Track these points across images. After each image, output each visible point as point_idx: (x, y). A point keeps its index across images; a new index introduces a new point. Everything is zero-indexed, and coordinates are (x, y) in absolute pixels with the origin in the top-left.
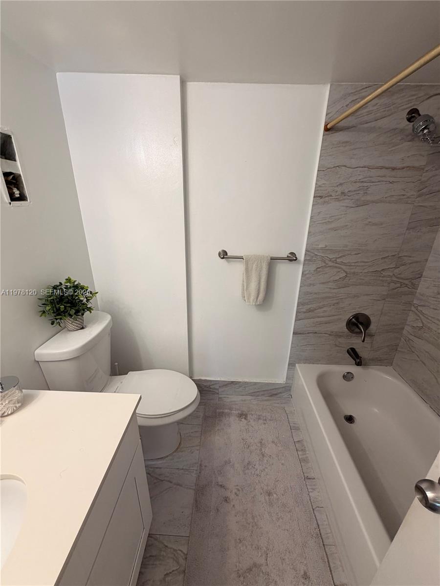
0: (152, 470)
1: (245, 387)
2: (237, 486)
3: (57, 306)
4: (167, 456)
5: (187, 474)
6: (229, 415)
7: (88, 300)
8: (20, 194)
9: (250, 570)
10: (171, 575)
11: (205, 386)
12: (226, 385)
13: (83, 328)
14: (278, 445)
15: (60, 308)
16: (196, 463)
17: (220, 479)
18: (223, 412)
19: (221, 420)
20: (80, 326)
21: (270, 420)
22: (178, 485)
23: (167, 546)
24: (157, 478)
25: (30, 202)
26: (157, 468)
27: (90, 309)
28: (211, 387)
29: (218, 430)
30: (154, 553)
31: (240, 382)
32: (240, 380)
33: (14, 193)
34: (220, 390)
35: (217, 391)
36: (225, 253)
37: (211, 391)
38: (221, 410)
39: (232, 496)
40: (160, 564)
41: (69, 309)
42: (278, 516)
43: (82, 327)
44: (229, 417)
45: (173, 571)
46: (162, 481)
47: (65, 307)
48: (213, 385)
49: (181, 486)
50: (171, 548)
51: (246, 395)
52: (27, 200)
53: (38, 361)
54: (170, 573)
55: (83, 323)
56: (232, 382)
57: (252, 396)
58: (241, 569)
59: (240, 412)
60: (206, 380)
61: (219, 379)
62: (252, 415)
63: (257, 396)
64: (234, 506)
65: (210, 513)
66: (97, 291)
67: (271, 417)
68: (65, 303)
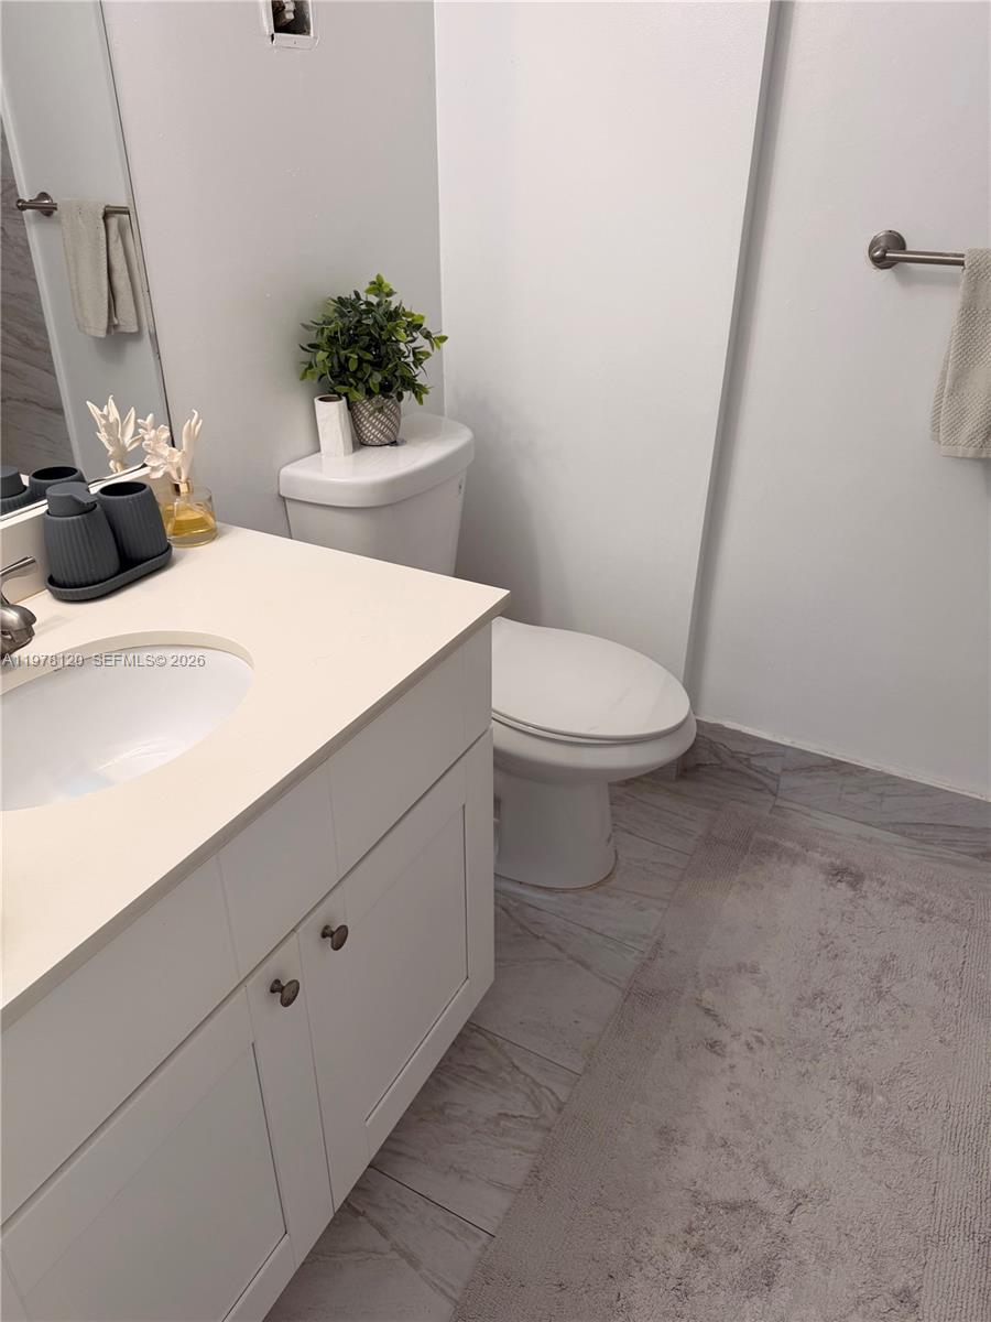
0: (515, 904)
1: (881, 795)
2: (760, 1031)
3: (343, 352)
4: (565, 891)
5: (612, 950)
6: (794, 858)
7: (418, 362)
8: (294, 12)
9: (732, 1208)
10: (514, 1120)
11: (733, 755)
12: (810, 769)
13: (394, 443)
14: (951, 989)
15: (347, 359)
16: (644, 936)
17: (708, 996)
18: (776, 845)
19: (763, 864)
20: (387, 432)
21: (947, 917)
22: (583, 964)
23: (517, 1068)
24: (522, 927)
25: (315, 38)
26: (530, 905)
27: (419, 391)
28: (754, 761)
29: (744, 883)
30: (484, 1066)
31: (867, 770)
32: (867, 763)
33: (284, 7)
34: (787, 781)
35: (772, 784)
36: (897, 242)
37: (749, 777)
38: (771, 838)
39: (735, 1046)
40: (494, 1091)
41: (370, 369)
42: (870, 1145)
43: (393, 440)
44: (794, 863)
45: (521, 1116)
46: (538, 938)
47: (361, 360)
48: (761, 755)
49: (588, 968)
50: (526, 1075)
51: (883, 826)
52: (309, 33)
53: (284, 499)
54: (515, 1117)
55: (398, 430)
56: (836, 765)
57: (903, 834)
58: (706, 1194)
59: (838, 862)
60: (739, 732)
61: (786, 741)
62: (883, 884)
63: (923, 841)
64: (732, 1067)
65: (654, 1053)
66: (444, 334)
67: (956, 910)
68: (361, 348)
